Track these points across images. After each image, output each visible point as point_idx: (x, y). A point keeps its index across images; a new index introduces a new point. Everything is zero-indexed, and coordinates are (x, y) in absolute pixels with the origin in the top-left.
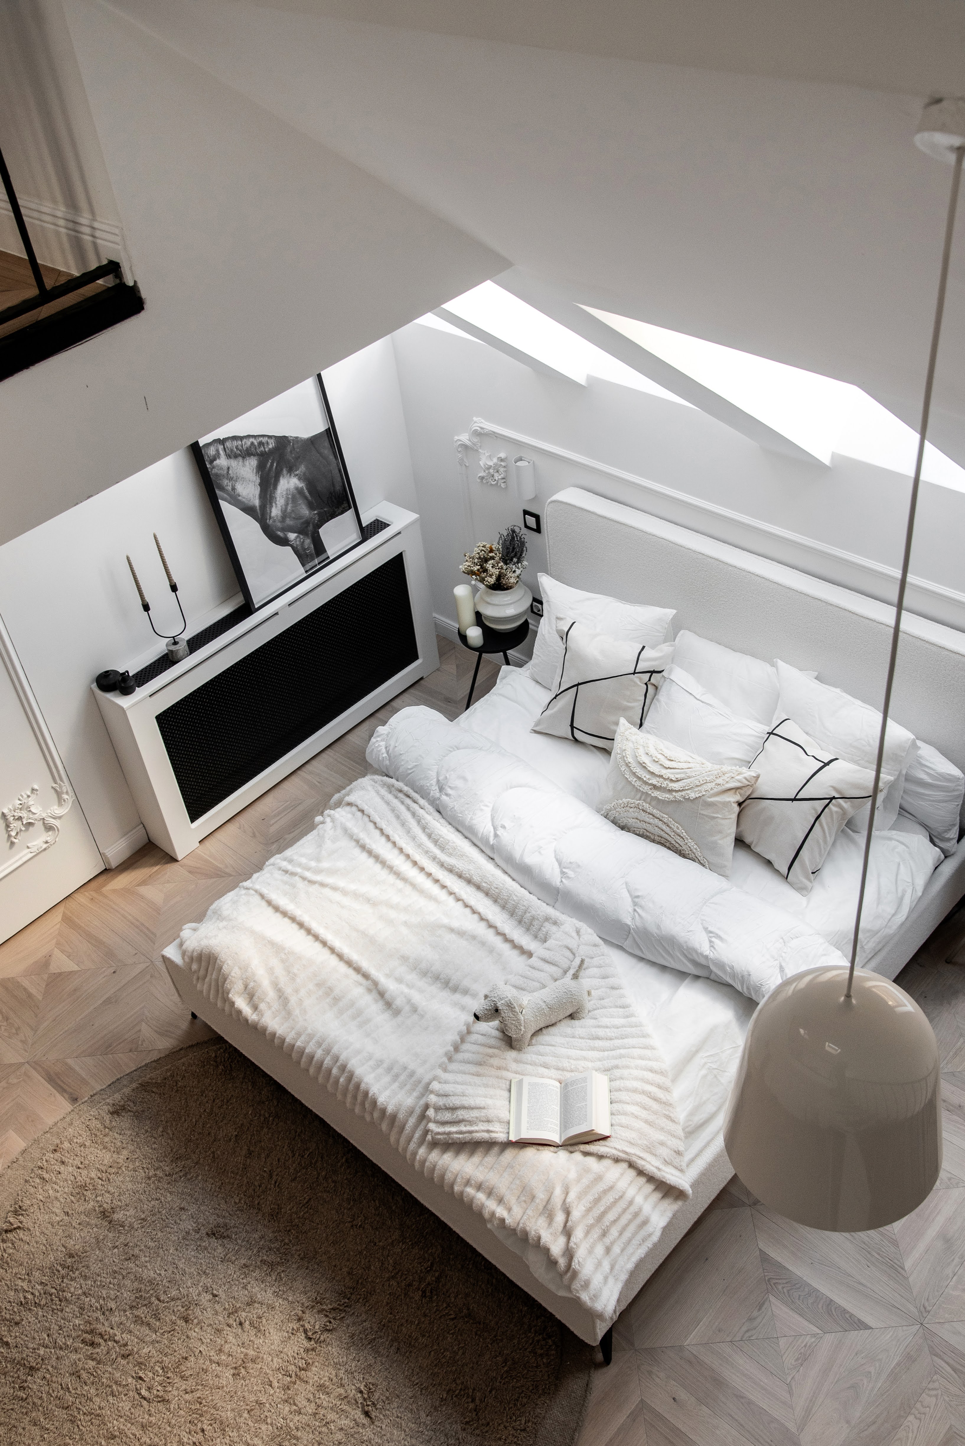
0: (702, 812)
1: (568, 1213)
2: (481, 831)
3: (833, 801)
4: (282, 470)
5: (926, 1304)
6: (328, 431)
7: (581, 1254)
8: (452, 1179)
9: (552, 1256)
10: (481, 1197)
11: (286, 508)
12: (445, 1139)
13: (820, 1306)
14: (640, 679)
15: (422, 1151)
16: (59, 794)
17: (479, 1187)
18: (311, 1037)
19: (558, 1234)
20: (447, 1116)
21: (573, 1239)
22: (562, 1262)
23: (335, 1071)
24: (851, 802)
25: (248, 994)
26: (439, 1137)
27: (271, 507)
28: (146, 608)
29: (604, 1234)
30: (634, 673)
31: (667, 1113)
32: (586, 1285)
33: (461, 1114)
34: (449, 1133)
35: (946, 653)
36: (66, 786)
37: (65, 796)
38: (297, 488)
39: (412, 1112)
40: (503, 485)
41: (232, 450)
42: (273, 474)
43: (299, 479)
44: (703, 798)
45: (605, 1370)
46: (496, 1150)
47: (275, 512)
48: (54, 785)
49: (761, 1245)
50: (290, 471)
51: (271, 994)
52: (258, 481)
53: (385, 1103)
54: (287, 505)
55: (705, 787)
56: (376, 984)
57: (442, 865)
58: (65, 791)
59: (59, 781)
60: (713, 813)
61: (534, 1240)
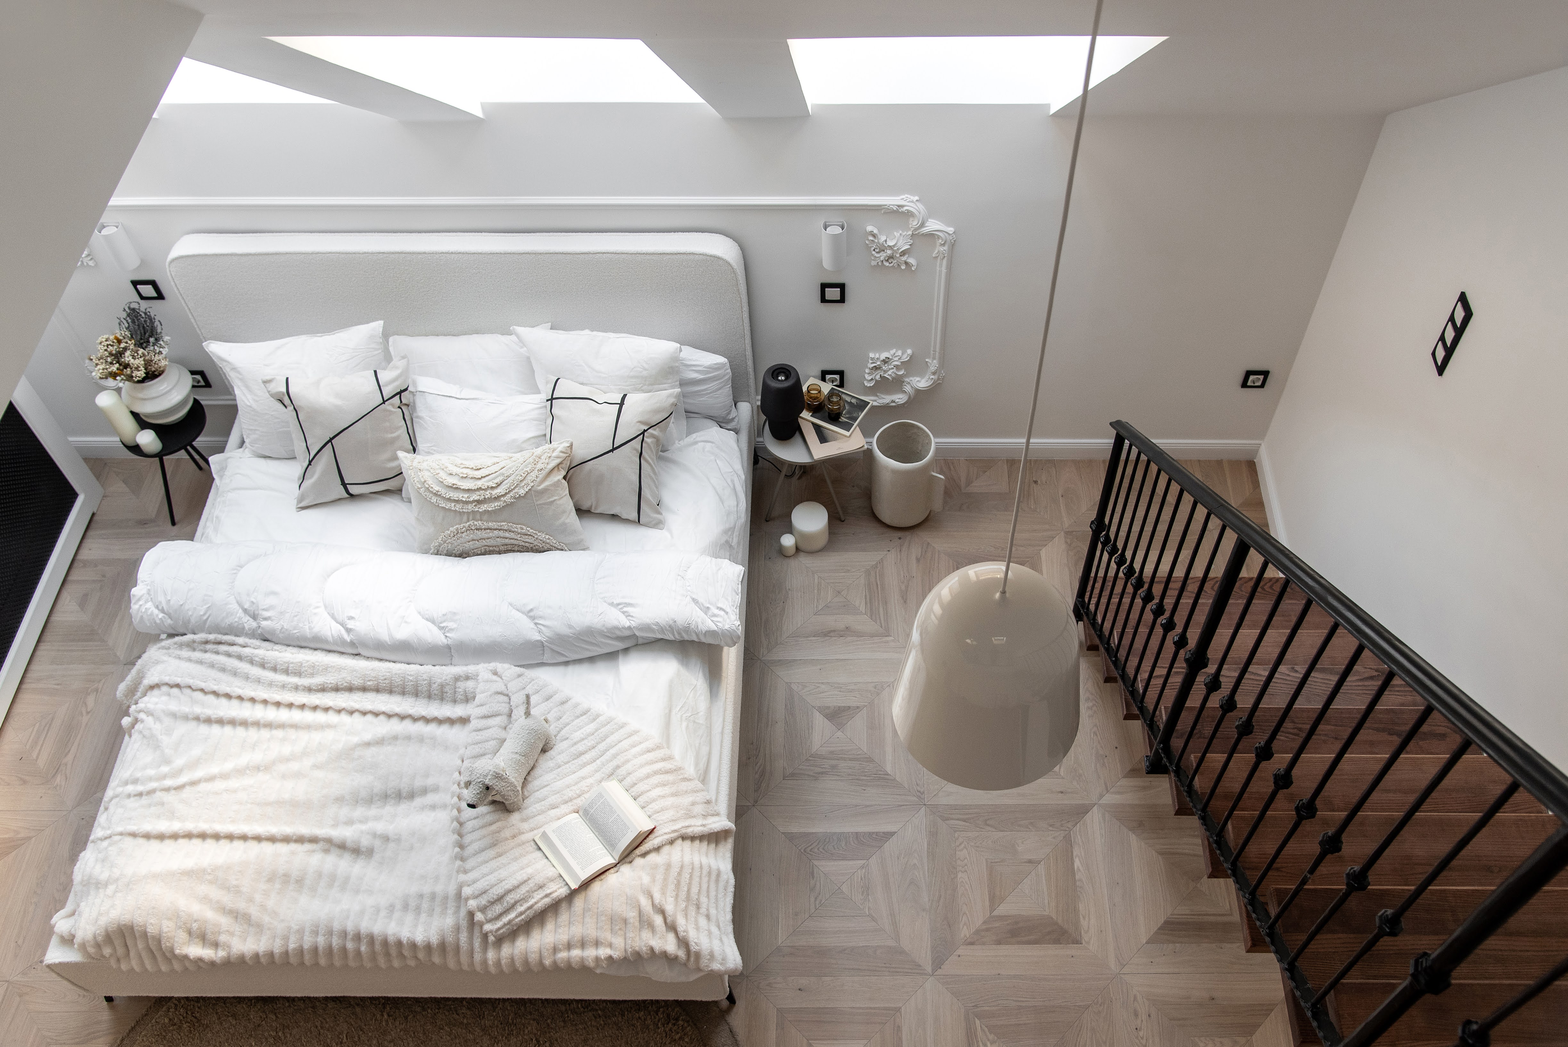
0: (539, 502)
1: (662, 912)
2: (329, 634)
3: (645, 433)
5: (919, 789)
7: (693, 936)
8: (537, 958)
9: (670, 955)
10: (576, 953)
12: (508, 929)
13: (853, 844)
14: (393, 405)
15: (491, 955)
17: (569, 946)
18: (301, 932)
19: (664, 934)
20: (498, 909)
21: (680, 929)
22: (681, 954)
23: (350, 945)
24: (660, 428)
25: (198, 937)
26: (501, 931)
29: (698, 907)
30: (384, 402)
31: (682, 777)
32: (712, 956)
33: (510, 899)
34: (510, 922)
39: (458, 929)
40: (91, 263)
44: (533, 489)
45: (735, 1009)
46: (564, 905)
49: (782, 829)
51: (224, 921)
53: (425, 939)
55: (529, 478)
56: (329, 841)
57: (310, 690)
60: (549, 498)
61: (647, 954)
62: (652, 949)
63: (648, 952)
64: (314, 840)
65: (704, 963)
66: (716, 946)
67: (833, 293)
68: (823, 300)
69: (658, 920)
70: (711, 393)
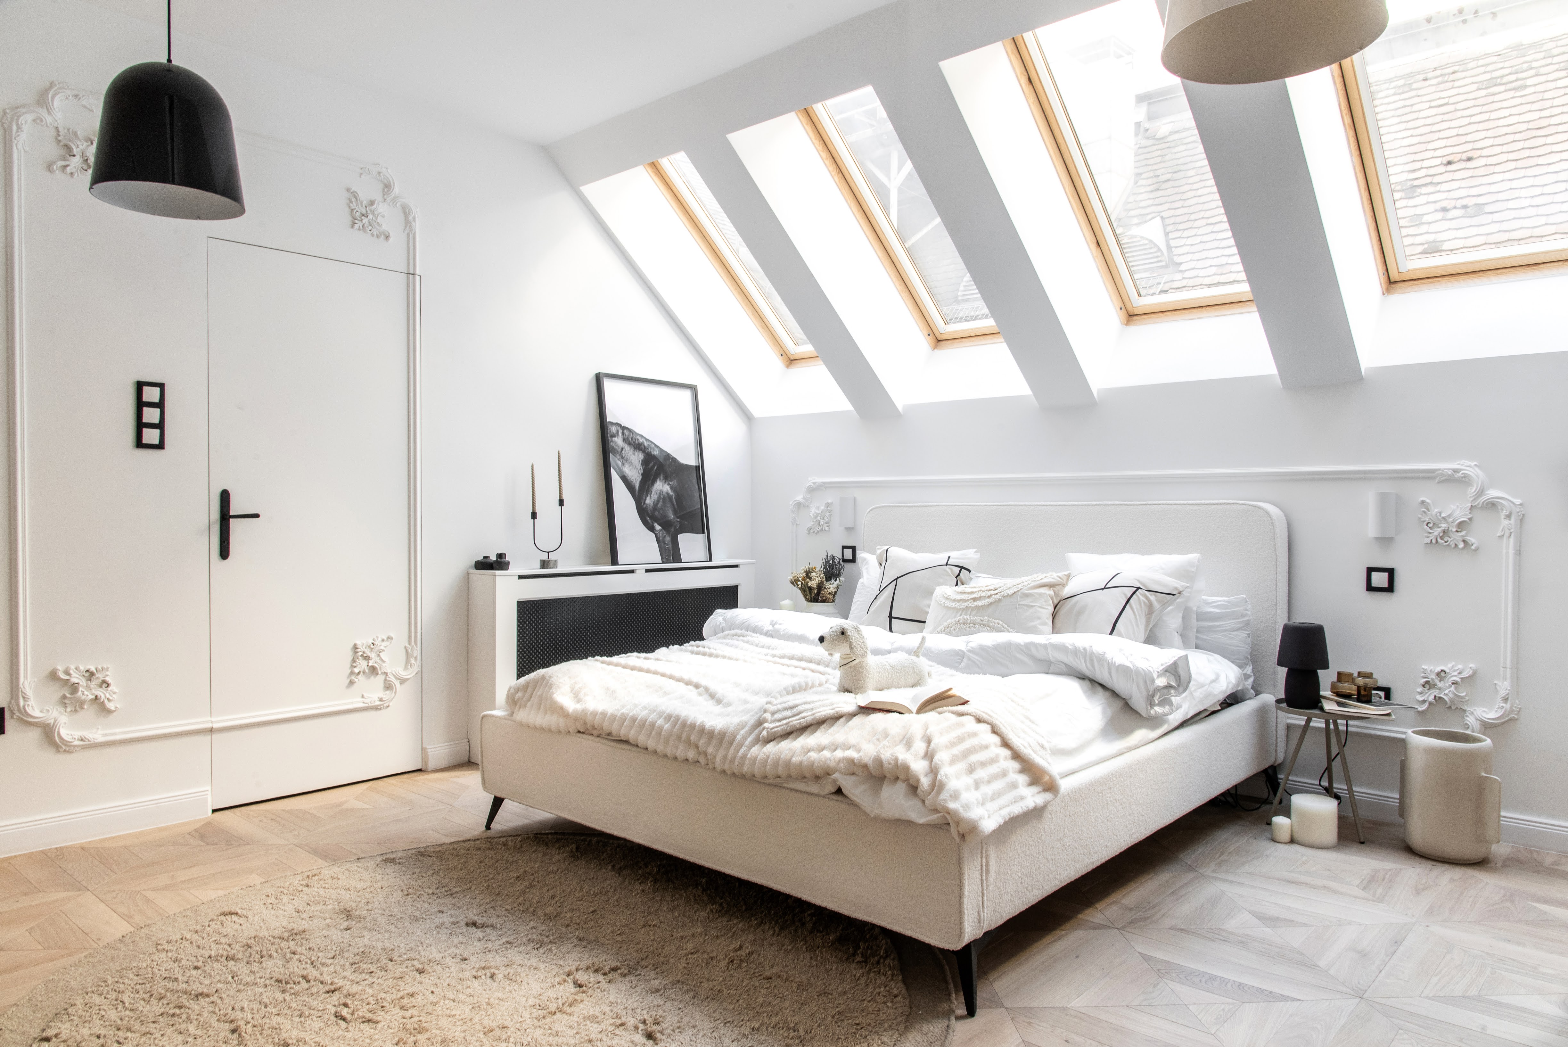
0: (1021, 603)
1: (929, 741)
3: (1139, 590)
4: (660, 474)
5: (1359, 986)
6: (697, 468)
8: (789, 756)
9: (912, 772)
10: (827, 754)
11: (657, 504)
12: (783, 730)
13: (1229, 987)
14: (952, 570)
15: (754, 750)
16: (408, 655)
17: (822, 749)
19: (919, 757)
20: (786, 713)
21: (937, 762)
22: (925, 782)
24: (1156, 596)
25: (574, 694)
26: (777, 731)
27: (647, 496)
28: (534, 516)
29: (971, 770)
30: (947, 565)
32: (955, 796)
34: (789, 725)
35: (1214, 507)
36: (417, 652)
37: (413, 661)
38: (668, 494)
41: (628, 438)
42: (653, 472)
43: (671, 488)
44: (1021, 591)
46: (842, 720)
47: (649, 501)
48: (408, 646)
49: (1139, 950)
50: (667, 479)
52: (641, 471)
53: (714, 727)
54: (658, 501)
56: (707, 690)
58: (415, 655)
59: (413, 643)
60: (1031, 602)
61: (890, 764)
62: (896, 760)
63: (892, 762)
64: (697, 686)
65: (944, 796)
66: (969, 796)
67: (1380, 580)
68: (1370, 588)
69: (920, 746)
70: (1226, 631)
